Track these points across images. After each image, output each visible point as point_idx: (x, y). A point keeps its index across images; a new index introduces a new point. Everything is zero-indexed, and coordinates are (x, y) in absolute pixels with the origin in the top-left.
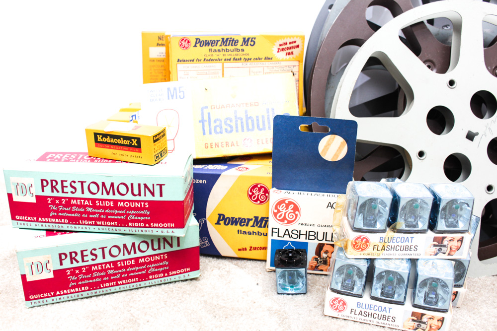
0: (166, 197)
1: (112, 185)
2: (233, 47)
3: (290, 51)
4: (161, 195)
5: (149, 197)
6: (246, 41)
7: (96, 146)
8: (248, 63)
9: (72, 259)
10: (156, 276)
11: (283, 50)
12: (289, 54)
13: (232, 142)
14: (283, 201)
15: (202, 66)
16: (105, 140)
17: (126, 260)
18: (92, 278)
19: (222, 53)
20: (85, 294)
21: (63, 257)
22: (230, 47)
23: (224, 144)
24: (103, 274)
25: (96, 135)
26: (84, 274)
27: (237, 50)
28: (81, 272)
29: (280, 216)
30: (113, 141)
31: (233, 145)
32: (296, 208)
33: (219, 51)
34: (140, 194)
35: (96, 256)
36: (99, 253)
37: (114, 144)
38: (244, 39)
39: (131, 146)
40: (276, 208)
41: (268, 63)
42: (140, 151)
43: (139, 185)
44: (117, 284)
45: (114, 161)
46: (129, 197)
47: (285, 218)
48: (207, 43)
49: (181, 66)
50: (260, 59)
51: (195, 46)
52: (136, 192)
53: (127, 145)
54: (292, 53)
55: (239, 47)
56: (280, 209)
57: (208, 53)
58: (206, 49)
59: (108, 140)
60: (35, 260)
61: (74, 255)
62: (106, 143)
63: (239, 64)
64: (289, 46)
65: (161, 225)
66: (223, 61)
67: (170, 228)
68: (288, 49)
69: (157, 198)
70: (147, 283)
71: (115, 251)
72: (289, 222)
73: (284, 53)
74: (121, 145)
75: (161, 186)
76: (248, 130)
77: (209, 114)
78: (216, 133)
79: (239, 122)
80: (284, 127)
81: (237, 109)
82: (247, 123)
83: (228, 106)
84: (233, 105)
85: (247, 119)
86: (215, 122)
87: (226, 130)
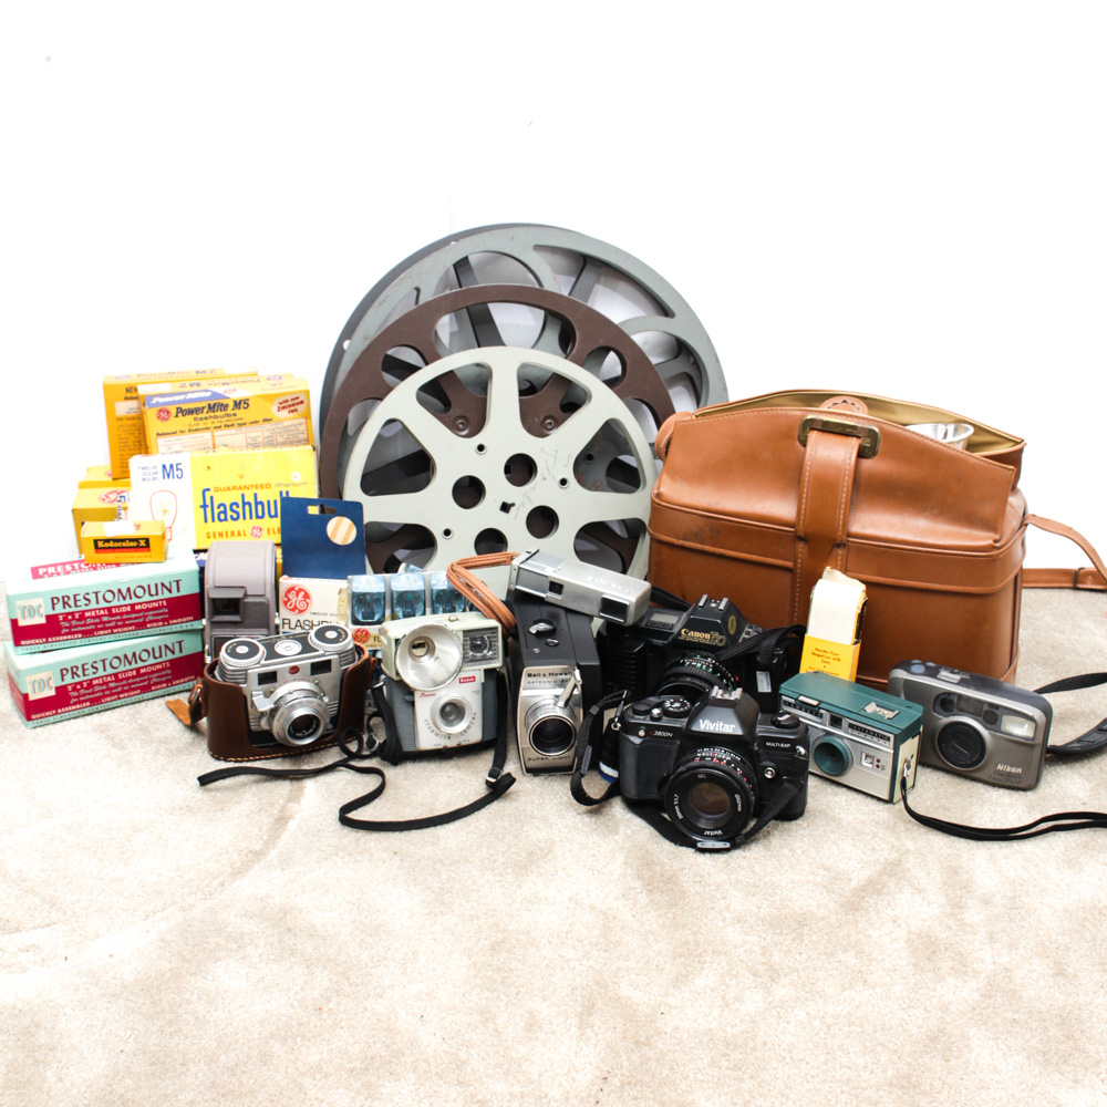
0: (183, 592)
1: (129, 590)
2: (223, 413)
3: (292, 408)
4: (178, 591)
5: (167, 595)
6: (237, 404)
7: (97, 552)
8: (244, 429)
9: (73, 673)
10: (159, 686)
11: (284, 408)
12: (292, 411)
13: (239, 532)
14: (292, 589)
15: (187, 438)
16: (107, 545)
17: (127, 671)
18: (93, 693)
19: (209, 421)
20: (87, 711)
21: (65, 672)
22: (219, 413)
23: (229, 534)
24: (104, 687)
25: (96, 542)
26: (86, 689)
27: (228, 415)
28: (82, 687)
29: (291, 605)
30: (116, 545)
31: (239, 534)
32: (307, 596)
33: (206, 418)
34: (157, 594)
35: (96, 668)
36: (100, 665)
37: (119, 548)
38: (235, 402)
39: (138, 547)
40: (286, 596)
41: (267, 426)
42: (149, 551)
43: (156, 585)
44: (119, 698)
45: (118, 565)
46: (147, 598)
47: (295, 608)
48: (191, 412)
49: (161, 441)
50: (256, 422)
51: (177, 416)
52: (153, 592)
53: (133, 547)
54: (296, 410)
55: (230, 411)
56: (290, 597)
57: (193, 422)
58: (190, 418)
59: (111, 544)
60: (37, 677)
61: (75, 669)
62: (109, 548)
63: (232, 431)
64: (290, 403)
65: (180, 620)
66: (212, 429)
67: (190, 621)
68: (290, 406)
69: (175, 594)
70: (150, 695)
71: (116, 663)
72: (301, 611)
73: (286, 411)
74: (127, 547)
75: (177, 582)
76: (258, 517)
77: (212, 498)
78: (220, 520)
79: (247, 507)
80: (292, 509)
81: (245, 492)
82: (256, 508)
83: (234, 488)
84: (240, 488)
85: (257, 503)
86: (219, 507)
87: (232, 517)
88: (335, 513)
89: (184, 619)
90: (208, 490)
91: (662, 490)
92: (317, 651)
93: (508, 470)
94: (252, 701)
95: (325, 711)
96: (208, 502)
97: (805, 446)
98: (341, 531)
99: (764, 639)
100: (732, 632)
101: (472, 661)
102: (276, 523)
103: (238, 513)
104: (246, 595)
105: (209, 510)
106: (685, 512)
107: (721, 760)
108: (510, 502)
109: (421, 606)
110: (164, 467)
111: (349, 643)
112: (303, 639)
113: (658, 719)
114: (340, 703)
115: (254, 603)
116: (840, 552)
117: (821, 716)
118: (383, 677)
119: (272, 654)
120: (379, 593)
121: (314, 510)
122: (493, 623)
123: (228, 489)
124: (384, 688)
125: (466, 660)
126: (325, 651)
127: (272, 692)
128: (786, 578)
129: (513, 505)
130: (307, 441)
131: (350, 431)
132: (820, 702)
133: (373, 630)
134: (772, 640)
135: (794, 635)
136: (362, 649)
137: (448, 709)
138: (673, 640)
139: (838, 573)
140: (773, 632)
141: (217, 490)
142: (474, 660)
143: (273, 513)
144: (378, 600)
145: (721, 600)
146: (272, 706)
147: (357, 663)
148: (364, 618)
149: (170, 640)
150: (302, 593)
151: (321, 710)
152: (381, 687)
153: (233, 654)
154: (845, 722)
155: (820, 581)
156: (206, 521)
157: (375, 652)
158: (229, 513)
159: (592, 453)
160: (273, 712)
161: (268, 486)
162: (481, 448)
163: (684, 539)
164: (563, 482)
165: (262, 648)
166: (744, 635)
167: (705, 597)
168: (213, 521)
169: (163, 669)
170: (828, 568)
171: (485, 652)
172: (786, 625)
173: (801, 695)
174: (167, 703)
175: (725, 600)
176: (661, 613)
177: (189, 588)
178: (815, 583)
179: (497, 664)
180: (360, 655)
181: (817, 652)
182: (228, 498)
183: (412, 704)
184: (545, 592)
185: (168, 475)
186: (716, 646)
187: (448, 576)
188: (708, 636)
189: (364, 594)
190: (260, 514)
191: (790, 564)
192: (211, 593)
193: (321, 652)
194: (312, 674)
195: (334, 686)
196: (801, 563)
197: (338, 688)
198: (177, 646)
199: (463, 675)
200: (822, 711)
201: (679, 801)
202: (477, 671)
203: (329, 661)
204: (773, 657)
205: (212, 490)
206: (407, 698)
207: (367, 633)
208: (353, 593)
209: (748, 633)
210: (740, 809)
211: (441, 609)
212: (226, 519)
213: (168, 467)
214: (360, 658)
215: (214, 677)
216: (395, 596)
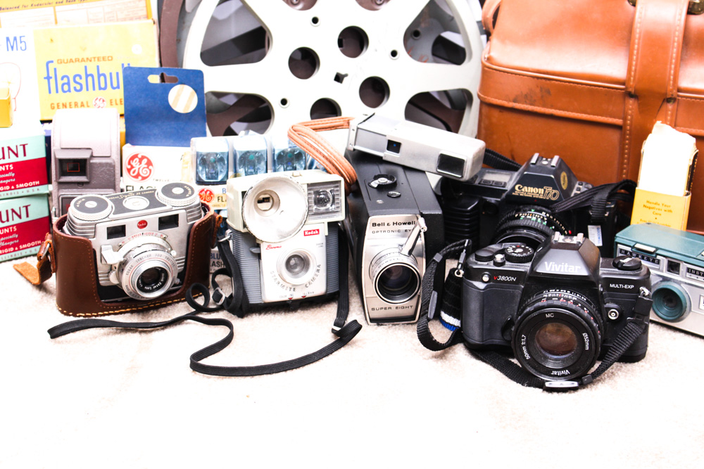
0: (30, 156)
4: (25, 155)
5: (14, 159)
8: (85, 4)
10: (6, 250)
13: (82, 103)
14: (136, 156)
15: (30, 12)
23: (73, 105)
29: (134, 172)
31: (82, 105)
32: (149, 163)
34: (4, 158)
40: (129, 164)
43: (3, 148)
56: (133, 163)
63: (73, 6)
65: (26, 184)
66: (54, 4)
67: (36, 186)
69: (21, 158)
72: (144, 178)
75: (24, 146)
76: (100, 88)
77: (55, 69)
78: (64, 92)
79: (90, 78)
80: (134, 78)
81: (88, 64)
82: (99, 80)
83: (77, 60)
84: (83, 60)
85: (99, 76)
86: (62, 79)
87: (75, 88)
88: (176, 81)
89: (31, 184)
90: (52, 62)
91: (493, 54)
92: (165, 205)
93: (340, 44)
94: (101, 255)
95: (174, 265)
96: (52, 74)
97: (634, 5)
98: (182, 99)
99: (595, 194)
100: (564, 187)
101: (315, 214)
102: (120, 94)
103: (81, 85)
104: (92, 156)
105: (52, 81)
106: (516, 74)
107: (568, 300)
108: (343, 73)
109: (263, 164)
110: (8, 39)
111: (195, 200)
112: (150, 196)
113: (502, 264)
114: (186, 258)
115: (101, 164)
116: (670, 106)
117: (658, 262)
118: (229, 231)
119: (120, 208)
120: (223, 153)
121: (154, 79)
122: (336, 177)
123: (71, 61)
124: (231, 242)
125: (310, 213)
126: (171, 206)
127: (121, 246)
128: (614, 136)
129: (346, 75)
130: (147, 17)
131: (188, 8)
132: (657, 249)
133: (216, 190)
134: (604, 195)
135: (622, 191)
136: (208, 207)
137: (293, 262)
138: (507, 196)
139: (668, 129)
140: (603, 187)
141: (60, 62)
142: (318, 214)
143: (115, 85)
144: (221, 160)
145: (552, 158)
146: (122, 259)
147: (203, 218)
148: (208, 178)
149: (17, 204)
150: (145, 161)
151: (169, 263)
152: (227, 242)
153: (82, 208)
154: (683, 267)
155: (650, 136)
156: (50, 92)
157: (219, 211)
158: (73, 85)
159: (419, 29)
160: (123, 265)
161: (110, 59)
162: (315, 20)
163: (515, 101)
164: (394, 54)
165: (110, 204)
166: (575, 191)
167: (536, 156)
168: (57, 92)
169: (10, 234)
170: (658, 123)
171: (328, 205)
172: (614, 180)
173: (637, 243)
174: (15, 265)
175: (556, 158)
176: (493, 173)
177: (36, 152)
178: (645, 138)
179: (340, 217)
180: (205, 211)
181: (648, 205)
182: (71, 70)
183: (259, 256)
184: (383, 151)
185: (12, 47)
186: (550, 200)
187: (289, 136)
188: (541, 191)
189: (208, 154)
190: (103, 86)
191: (619, 121)
192: (58, 153)
193: (168, 207)
194: (160, 229)
195: (181, 242)
196: (631, 120)
197: (185, 244)
198: (24, 211)
199: (307, 228)
200: (658, 257)
201: (527, 341)
202: (321, 224)
203: (176, 216)
204: (606, 210)
205: (55, 62)
206: (254, 250)
207: (211, 193)
208: (197, 153)
209: (579, 189)
210: (587, 348)
211: (282, 168)
212: (69, 91)
213: (12, 40)
214: (205, 214)
215: (63, 231)
216: (238, 157)
